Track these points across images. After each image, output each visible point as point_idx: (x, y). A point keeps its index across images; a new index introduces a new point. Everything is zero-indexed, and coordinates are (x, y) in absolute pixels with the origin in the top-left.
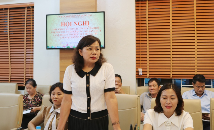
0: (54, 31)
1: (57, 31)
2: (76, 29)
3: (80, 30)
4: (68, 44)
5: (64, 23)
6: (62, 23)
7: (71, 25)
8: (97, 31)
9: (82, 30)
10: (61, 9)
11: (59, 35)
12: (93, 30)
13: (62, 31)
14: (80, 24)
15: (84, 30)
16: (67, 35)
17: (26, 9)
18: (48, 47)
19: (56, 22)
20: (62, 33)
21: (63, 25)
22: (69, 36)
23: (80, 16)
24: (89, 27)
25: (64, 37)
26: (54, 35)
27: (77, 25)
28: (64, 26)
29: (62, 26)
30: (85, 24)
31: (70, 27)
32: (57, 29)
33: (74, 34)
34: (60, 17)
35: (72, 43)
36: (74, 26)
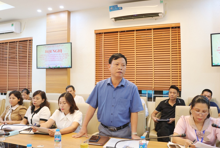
0: (41, 56)
3: (56, 55)
8: (67, 56)
9: (58, 55)
10: (47, 41)
12: (64, 55)
14: (56, 52)
15: (59, 55)
16: (49, 59)
17: (28, 41)
21: (46, 52)
22: (50, 60)
24: (62, 53)
30: (59, 51)
31: (50, 53)
36: (53, 53)
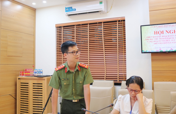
1: (151, 38)
2: (167, 36)
4: (161, 48)
5: (157, 32)
6: (155, 32)
7: (163, 34)
11: (153, 41)
13: (155, 38)
18: (143, 52)
19: (149, 31)
20: (155, 40)
23: (171, 25)
25: (157, 43)
26: (148, 42)
27: (168, 33)
28: (157, 34)
29: (155, 34)
32: (151, 37)
33: (166, 41)
34: (153, 27)
35: (164, 48)
